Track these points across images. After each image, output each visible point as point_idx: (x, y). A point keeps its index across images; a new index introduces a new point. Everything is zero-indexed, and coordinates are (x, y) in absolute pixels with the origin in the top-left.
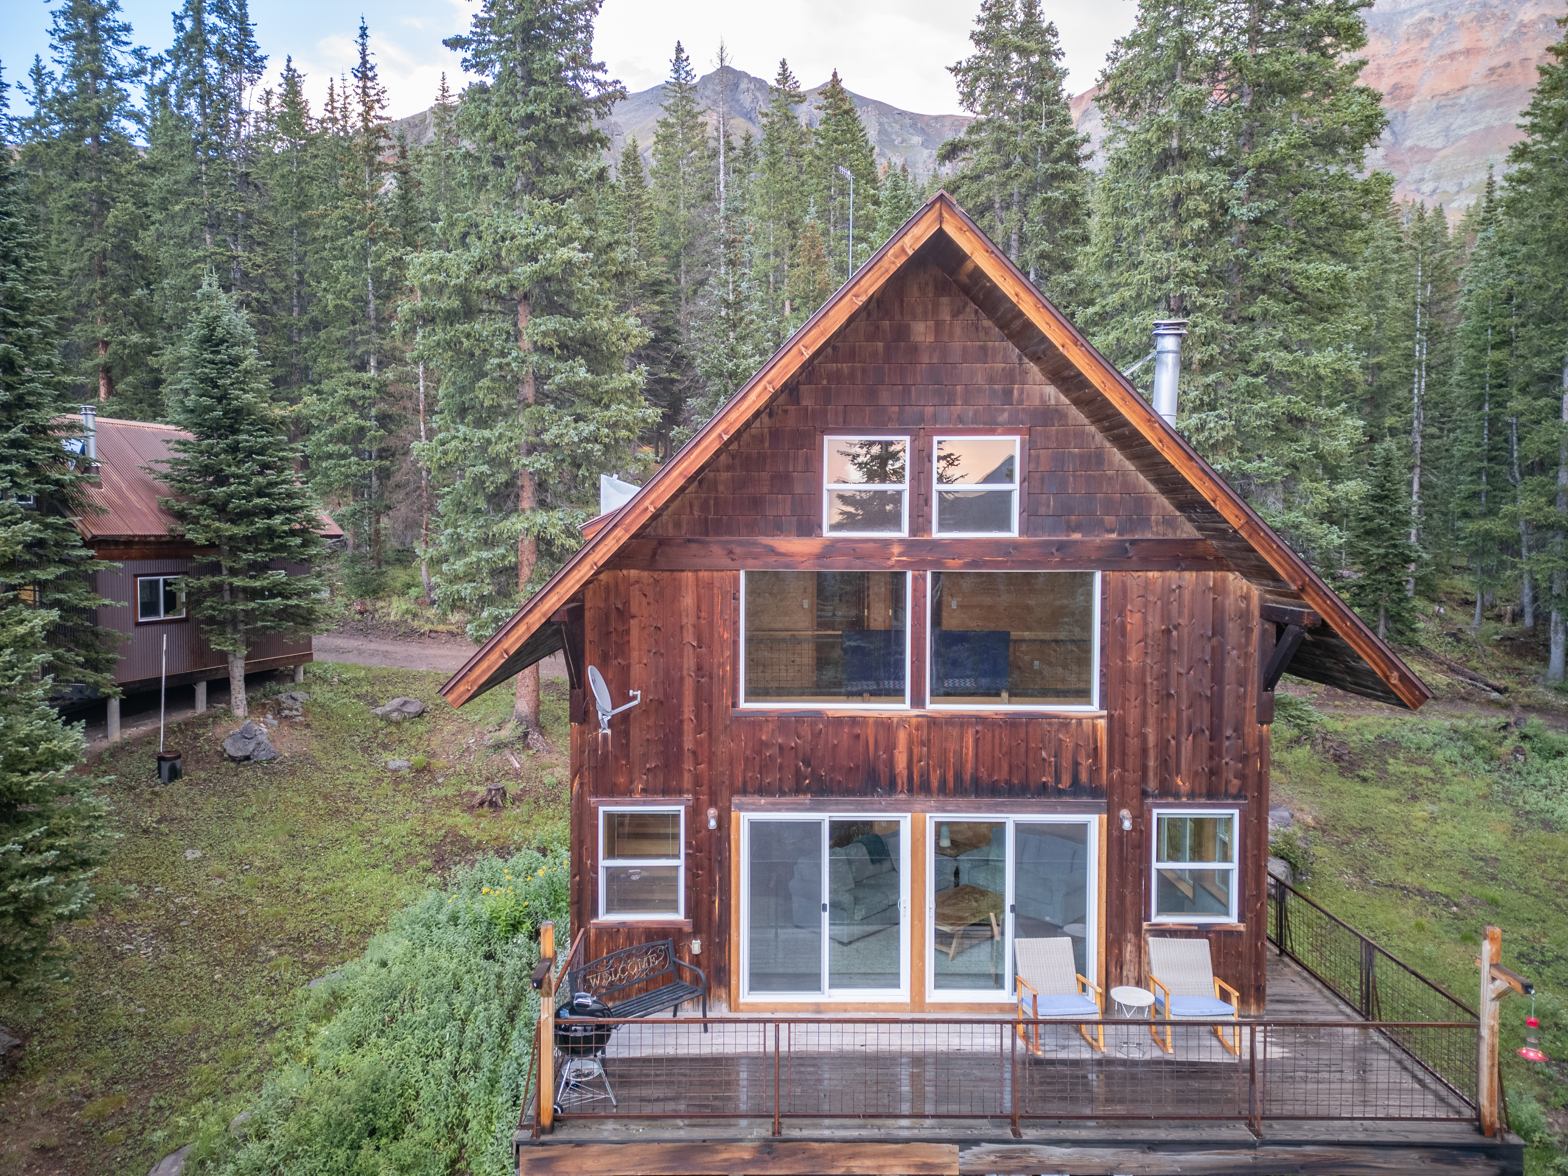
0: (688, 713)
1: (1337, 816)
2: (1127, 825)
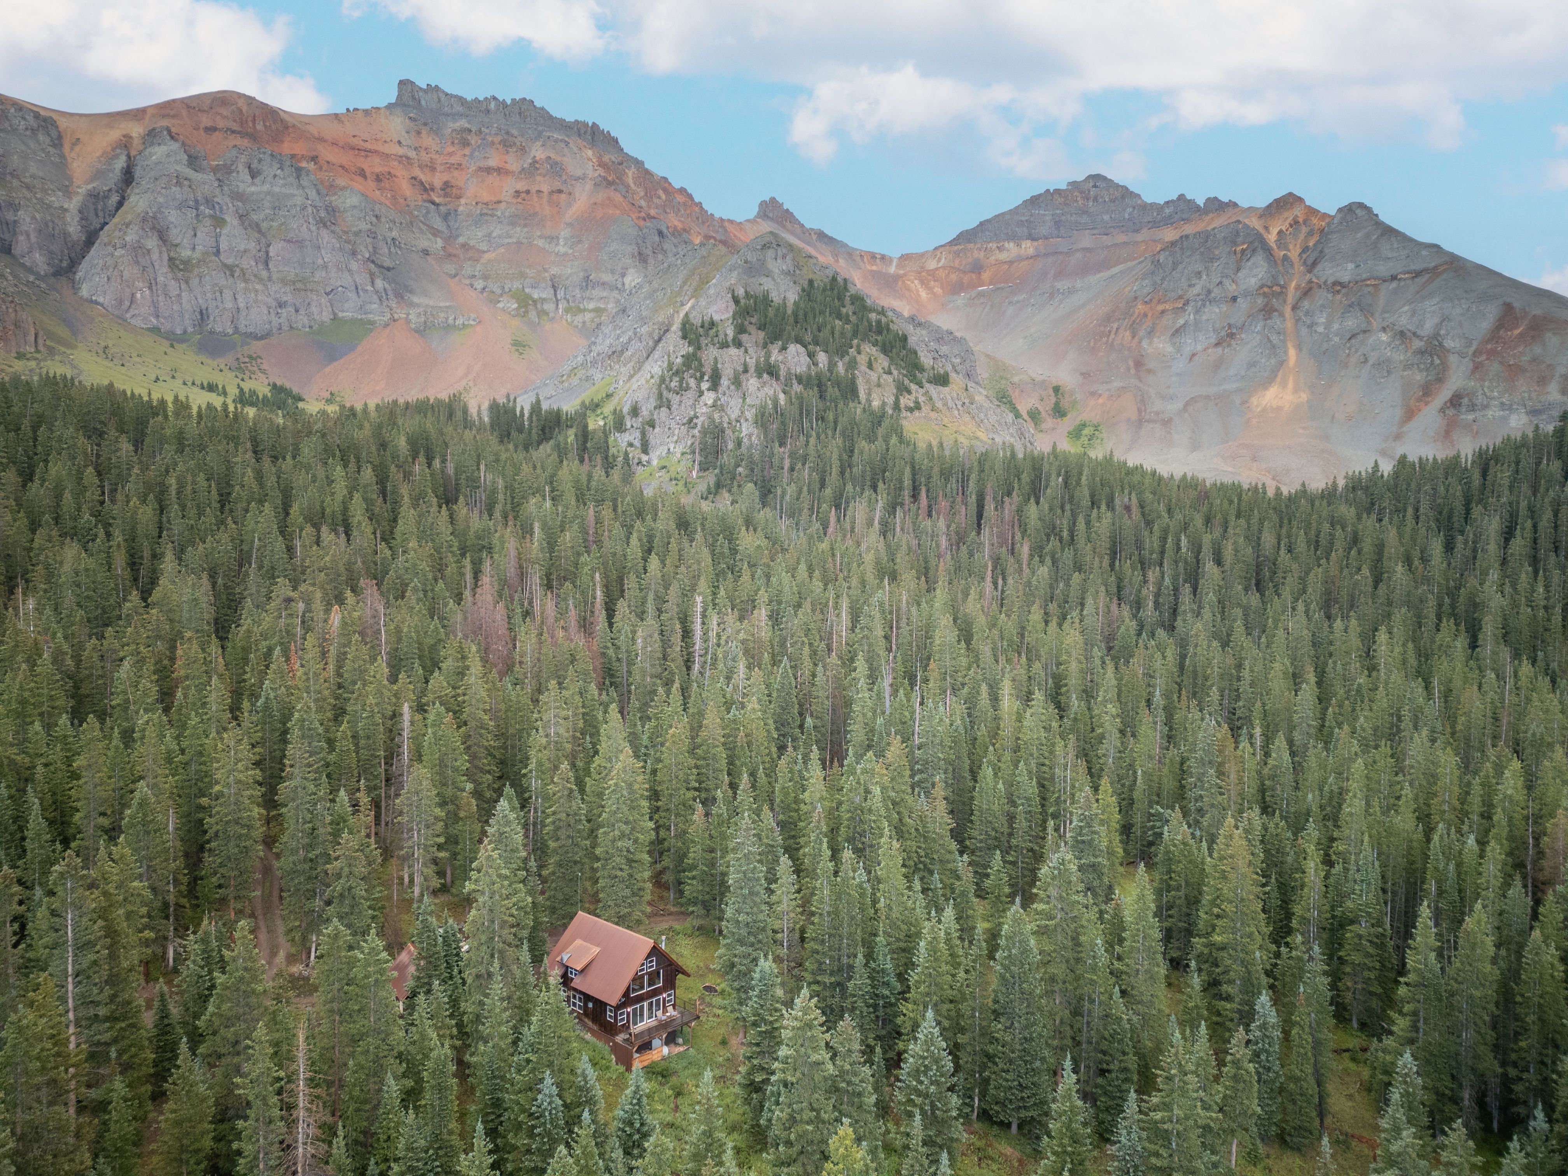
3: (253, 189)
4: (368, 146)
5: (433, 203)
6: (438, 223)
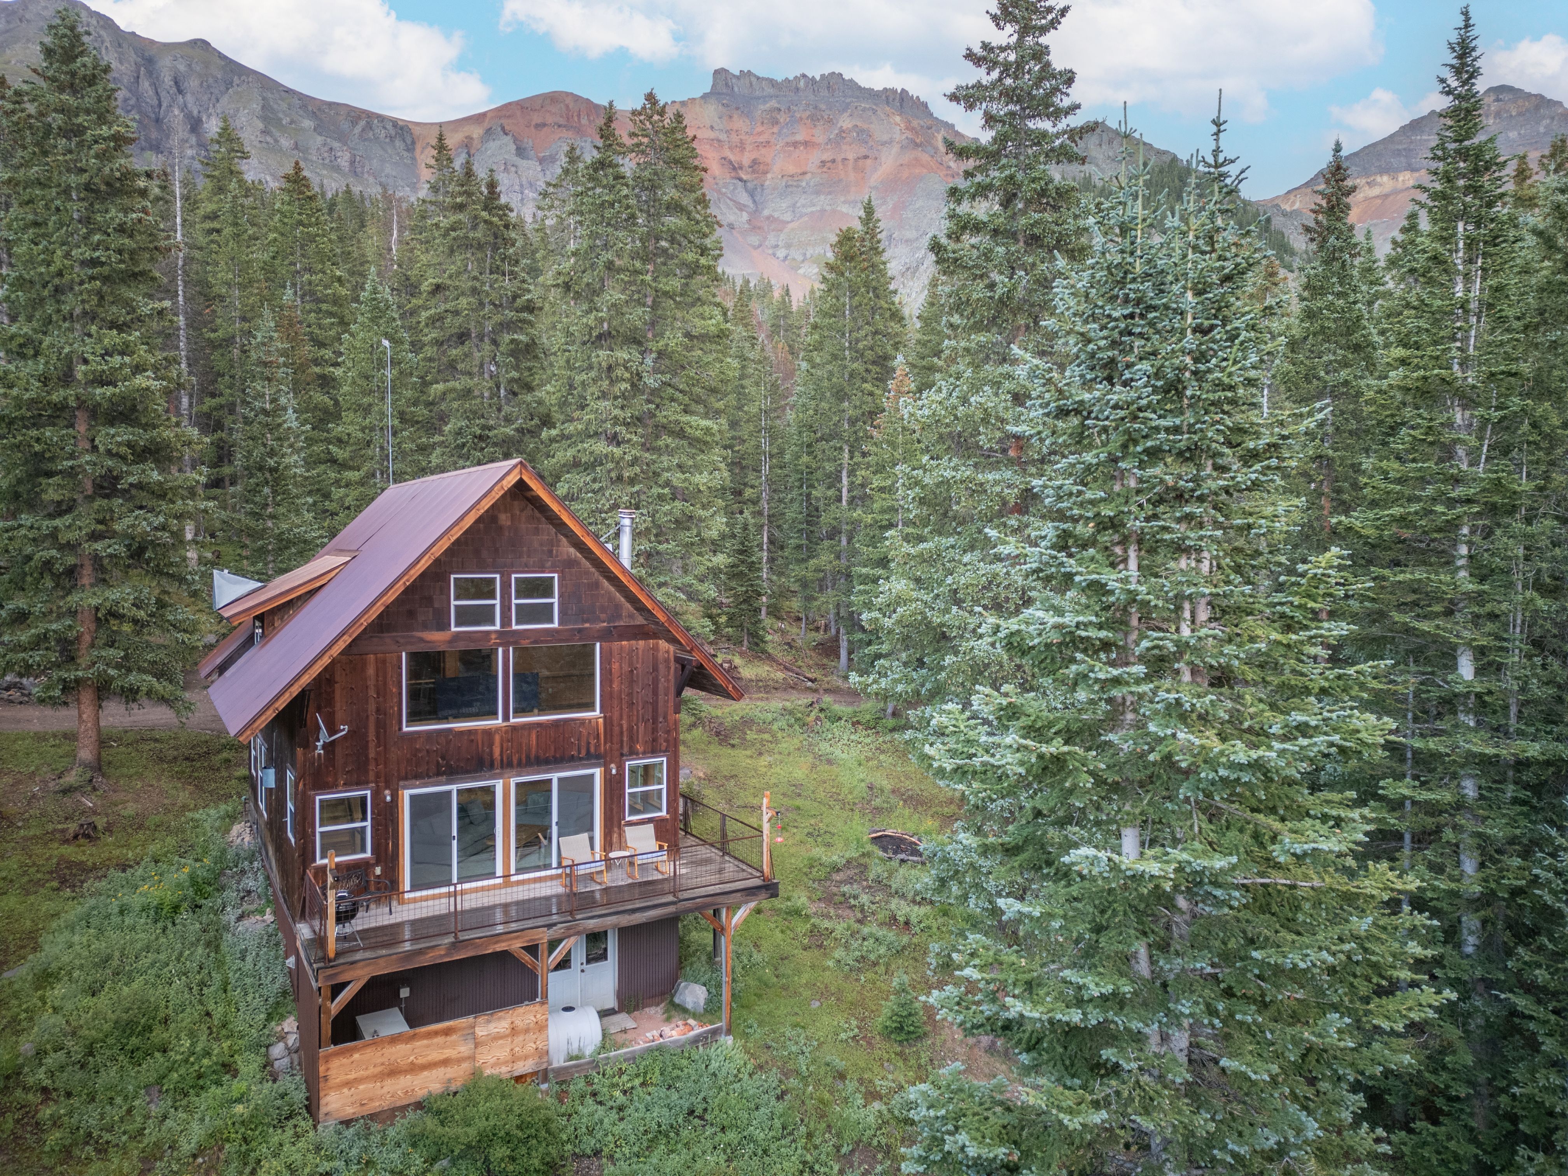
0: (372, 736)
1: (717, 771)
2: (614, 772)
5: (741, 180)
6: (744, 198)
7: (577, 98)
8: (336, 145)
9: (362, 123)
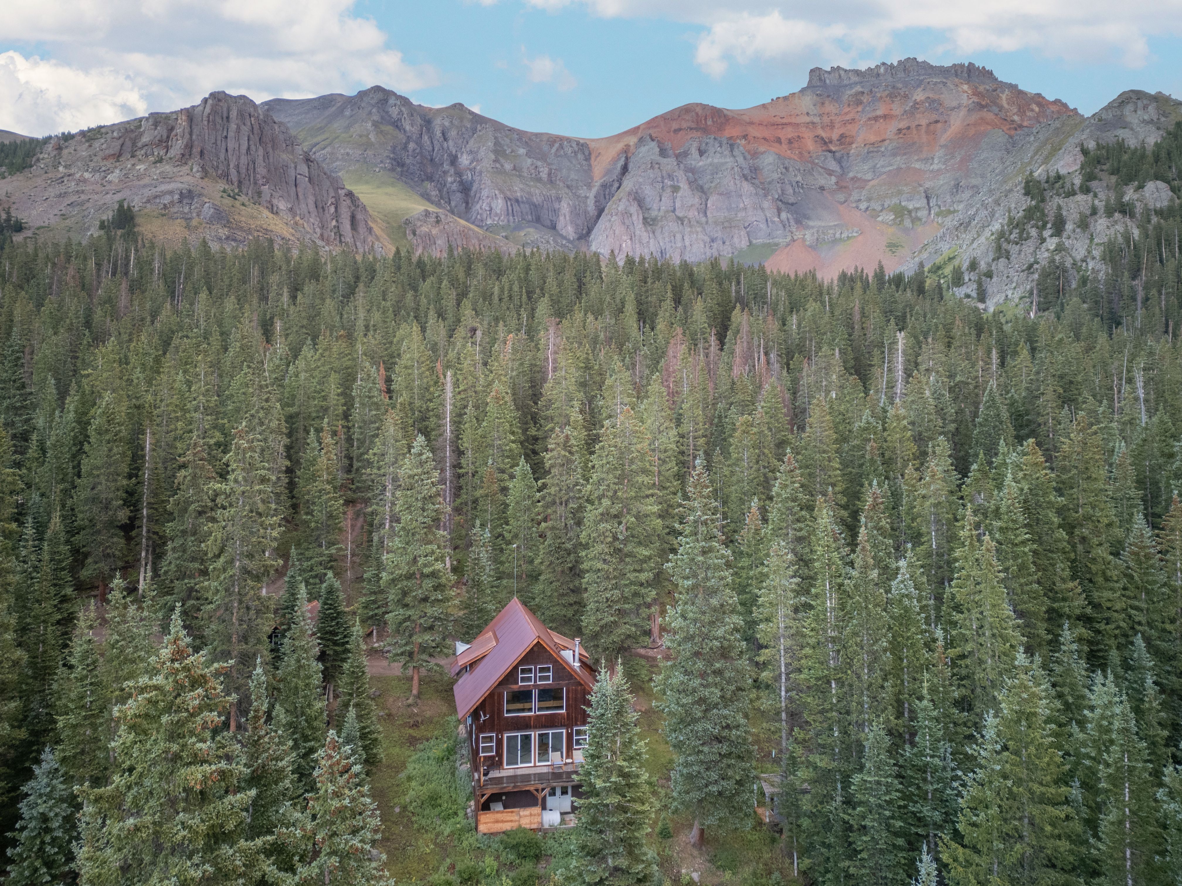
0: (496, 718)
2: (570, 731)
3: (701, 164)
4: (784, 121)
5: (830, 151)
6: (833, 165)
7: (704, 107)
8: (539, 163)
9: (557, 145)
